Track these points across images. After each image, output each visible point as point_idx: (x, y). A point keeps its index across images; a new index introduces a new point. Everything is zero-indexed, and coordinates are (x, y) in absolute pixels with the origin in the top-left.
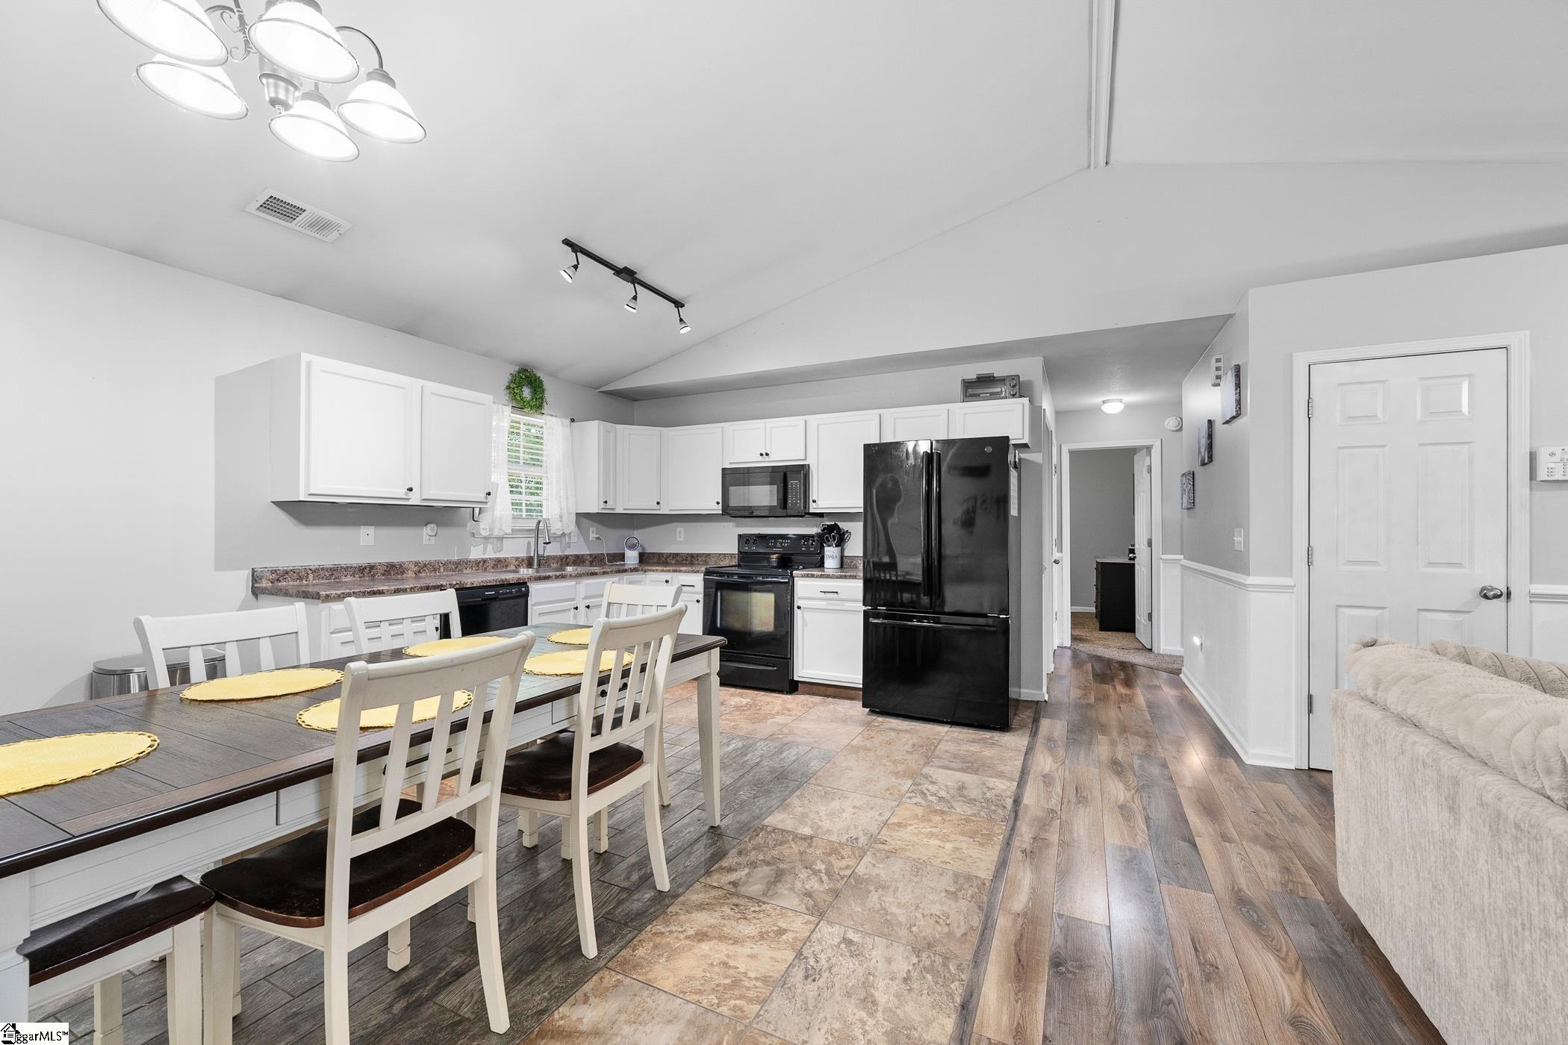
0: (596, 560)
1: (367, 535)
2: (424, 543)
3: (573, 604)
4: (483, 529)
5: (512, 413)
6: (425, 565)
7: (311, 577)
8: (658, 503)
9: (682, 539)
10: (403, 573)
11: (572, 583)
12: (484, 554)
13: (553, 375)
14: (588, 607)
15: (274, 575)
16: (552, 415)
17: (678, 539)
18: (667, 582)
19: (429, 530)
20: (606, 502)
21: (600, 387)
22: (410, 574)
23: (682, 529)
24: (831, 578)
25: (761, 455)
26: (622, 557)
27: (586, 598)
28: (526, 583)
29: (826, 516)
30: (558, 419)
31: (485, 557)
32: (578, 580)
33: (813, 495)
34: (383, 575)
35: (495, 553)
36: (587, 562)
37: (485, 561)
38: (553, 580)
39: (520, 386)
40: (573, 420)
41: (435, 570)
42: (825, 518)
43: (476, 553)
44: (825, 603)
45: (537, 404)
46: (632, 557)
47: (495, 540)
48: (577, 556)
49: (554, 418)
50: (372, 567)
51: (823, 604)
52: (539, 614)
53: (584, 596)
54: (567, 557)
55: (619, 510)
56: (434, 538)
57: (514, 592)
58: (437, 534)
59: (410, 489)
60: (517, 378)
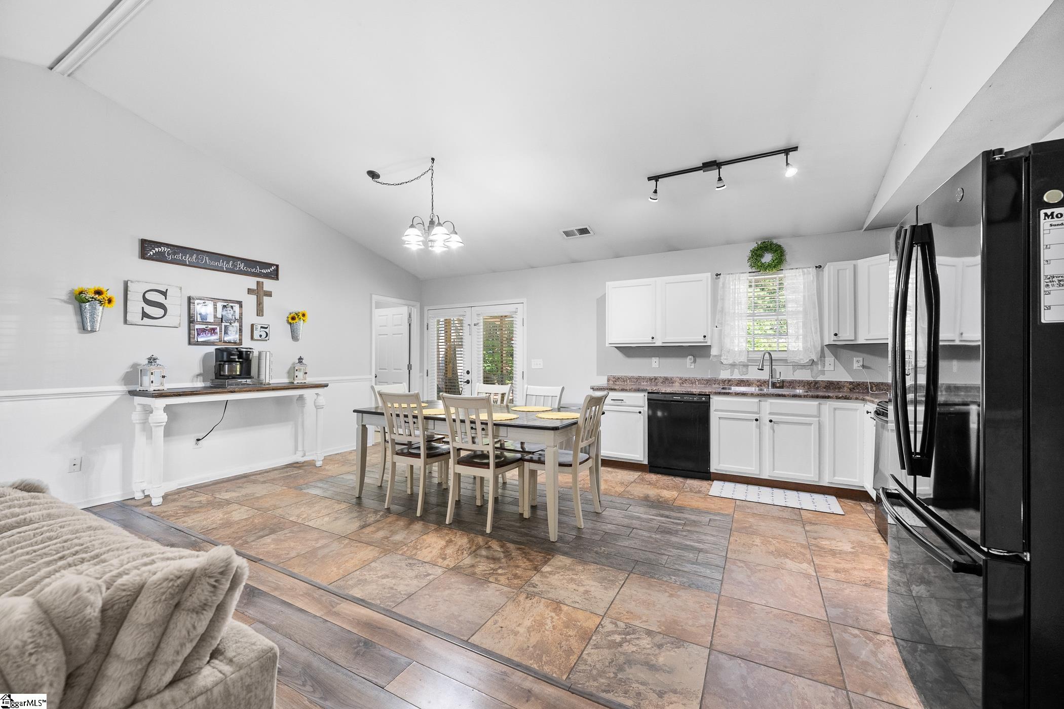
0: (859, 387)
1: (655, 362)
2: (688, 367)
3: (757, 416)
4: (725, 359)
5: (750, 277)
7: (628, 381)
10: (673, 383)
11: (756, 400)
14: (771, 421)
16: (793, 269)
19: (689, 359)
20: (836, 335)
22: (677, 384)
27: (770, 414)
28: (709, 395)
30: (800, 270)
31: (730, 377)
32: (762, 399)
36: (846, 388)
38: (733, 396)
39: (760, 256)
40: (819, 267)
41: (692, 383)
43: (724, 375)
45: (778, 264)
47: (741, 367)
48: (831, 383)
49: (794, 271)
50: (656, 379)
52: (719, 418)
53: (768, 412)
54: (816, 382)
55: (861, 340)
56: (693, 364)
57: (695, 399)
58: (695, 361)
59: (653, 338)
60: (757, 250)
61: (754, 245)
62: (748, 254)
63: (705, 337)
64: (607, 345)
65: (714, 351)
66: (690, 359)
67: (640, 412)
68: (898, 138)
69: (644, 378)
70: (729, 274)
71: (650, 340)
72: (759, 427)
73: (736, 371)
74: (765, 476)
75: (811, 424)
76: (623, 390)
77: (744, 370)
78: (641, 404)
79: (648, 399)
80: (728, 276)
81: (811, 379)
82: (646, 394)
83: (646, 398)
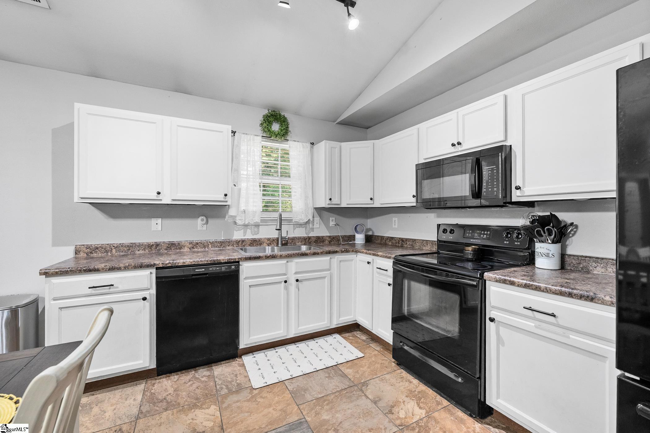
0: (334, 240)
1: (156, 224)
2: (198, 229)
3: (284, 278)
4: (240, 220)
5: (262, 141)
6: (197, 244)
8: (371, 199)
9: (396, 226)
11: (284, 261)
12: (244, 236)
13: (297, 113)
14: (297, 280)
15: (88, 250)
16: (295, 141)
17: (394, 226)
18: (368, 263)
19: (200, 221)
20: (330, 199)
21: (336, 120)
22: (187, 249)
23: (396, 219)
24: (543, 291)
25: (453, 145)
26: (353, 238)
27: (296, 273)
28: (238, 262)
29: (538, 205)
30: (301, 144)
31: (243, 238)
32: (289, 259)
33: (517, 180)
34: (166, 250)
35: (253, 235)
36: (327, 241)
37: (243, 241)
38: (263, 260)
39: (270, 123)
40: (312, 144)
42: (536, 208)
43: (238, 235)
44: (533, 325)
45: (284, 134)
46: (360, 238)
47: (253, 227)
48: (318, 238)
49: (296, 143)
50: (157, 245)
51: (529, 325)
52: (250, 286)
53: (294, 272)
54: (309, 238)
55: (344, 205)
56: (205, 226)
57: (223, 269)
58: (207, 223)
59: (159, 193)
60: (269, 117)
61: (266, 112)
62: (260, 119)
63: (226, 195)
64: (76, 200)
65: (232, 212)
66: (202, 220)
67: (144, 299)
68: (405, 43)
69: (139, 246)
70: (244, 134)
71: (154, 195)
72: (286, 288)
73: (249, 231)
74: (291, 335)
75: (325, 277)
76: (112, 269)
77: (256, 229)
78: (146, 285)
79: (157, 278)
80: (243, 135)
81: (305, 235)
82: (154, 271)
83: (154, 276)
